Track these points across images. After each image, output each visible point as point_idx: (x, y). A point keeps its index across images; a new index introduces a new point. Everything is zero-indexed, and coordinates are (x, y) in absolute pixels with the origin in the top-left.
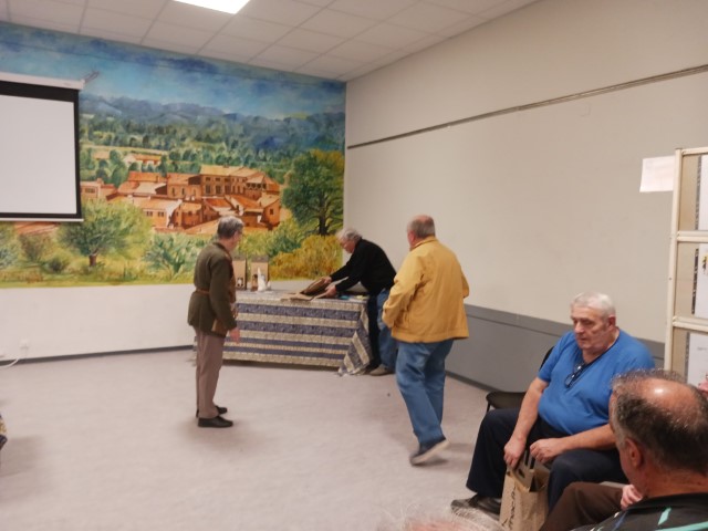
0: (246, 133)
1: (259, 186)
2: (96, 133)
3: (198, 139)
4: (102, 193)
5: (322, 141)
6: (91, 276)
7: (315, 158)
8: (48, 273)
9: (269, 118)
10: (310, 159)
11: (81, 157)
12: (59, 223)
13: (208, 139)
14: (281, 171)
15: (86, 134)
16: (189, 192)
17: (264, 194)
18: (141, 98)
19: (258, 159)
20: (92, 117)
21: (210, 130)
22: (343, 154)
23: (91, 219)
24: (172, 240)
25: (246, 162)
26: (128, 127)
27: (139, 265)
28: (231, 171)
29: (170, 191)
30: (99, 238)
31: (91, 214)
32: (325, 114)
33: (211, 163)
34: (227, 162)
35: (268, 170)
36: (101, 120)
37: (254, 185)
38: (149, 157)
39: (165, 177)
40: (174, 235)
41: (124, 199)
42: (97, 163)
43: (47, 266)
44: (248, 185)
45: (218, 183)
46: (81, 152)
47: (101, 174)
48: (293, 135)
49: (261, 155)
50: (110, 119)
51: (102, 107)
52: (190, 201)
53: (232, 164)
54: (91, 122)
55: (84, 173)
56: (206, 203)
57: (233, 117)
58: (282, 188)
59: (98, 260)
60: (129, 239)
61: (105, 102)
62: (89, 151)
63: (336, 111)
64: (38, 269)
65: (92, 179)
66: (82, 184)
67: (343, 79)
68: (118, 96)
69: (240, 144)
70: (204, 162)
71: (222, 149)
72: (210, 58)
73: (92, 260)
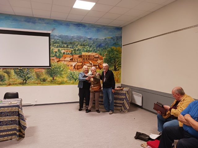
0: (94, 43)
1: (97, 57)
2: (54, 44)
3: (81, 45)
4: (56, 60)
5: (115, 44)
6: (53, 83)
7: (113, 49)
8: (42, 82)
9: (100, 39)
10: (112, 49)
11: (51, 51)
12: (45, 69)
13: (84, 45)
14: (104, 53)
15: (52, 45)
16: (79, 60)
17: (99, 60)
18: (66, 35)
19: (97, 50)
20: (53, 40)
21: (84, 43)
22: (121, 48)
23: (53, 67)
24: (74, 73)
25: (94, 51)
26: (62, 43)
27: (65, 79)
28: (90, 54)
29: (74, 59)
30: (55, 72)
31: (53, 66)
32: (116, 37)
33: (84, 52)
34: (89, 51)
35: (100, 53)
36: (56, 41)
37: (96, 57)
38: (68, 51)
39: (73, 56)
40: (75, 71)
41: (61, 62)
42: (55, 52)
43: (42, 80)
44: (94, 57)
45: (86, 57)
46: (51, 50)
47: (56, 55)
48: (107, 43)
49: (98, 49)
50: (58, 41)
51: (56, 37)
52: (79, 62)
53: (90, 52)
54: (53, 41)
55: (51, 55)
56: (83, 63)
57: (90, 39)
58: (104, 58)
59: (55, 78)
60: (63, 72)
61: (57, 36)
62: (53, 49)
63: (119, 36)
64: (39, 81)
65: (53, 57)
66: (51, 58)
67: (121, 26)
68: (60, 35)
69: (92, 46)
70: (83, 51)
71: (87, 48)
72: (84, 23)
73: (53, 78)
